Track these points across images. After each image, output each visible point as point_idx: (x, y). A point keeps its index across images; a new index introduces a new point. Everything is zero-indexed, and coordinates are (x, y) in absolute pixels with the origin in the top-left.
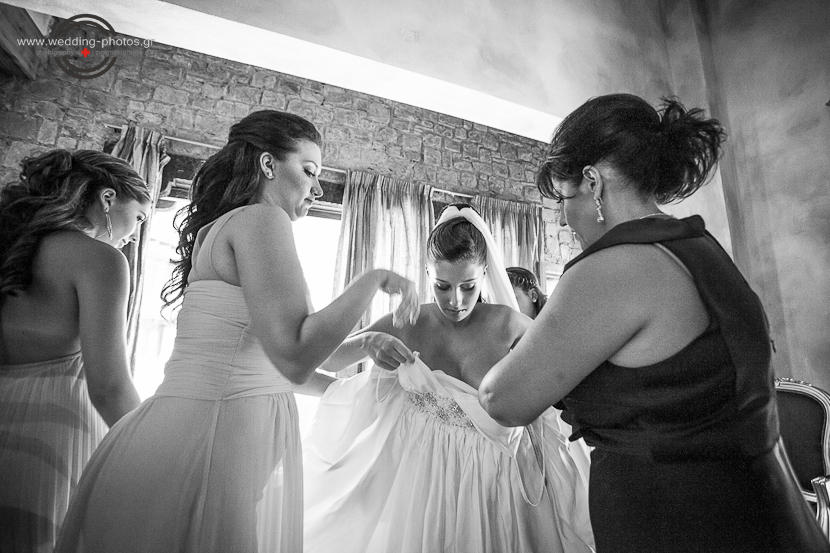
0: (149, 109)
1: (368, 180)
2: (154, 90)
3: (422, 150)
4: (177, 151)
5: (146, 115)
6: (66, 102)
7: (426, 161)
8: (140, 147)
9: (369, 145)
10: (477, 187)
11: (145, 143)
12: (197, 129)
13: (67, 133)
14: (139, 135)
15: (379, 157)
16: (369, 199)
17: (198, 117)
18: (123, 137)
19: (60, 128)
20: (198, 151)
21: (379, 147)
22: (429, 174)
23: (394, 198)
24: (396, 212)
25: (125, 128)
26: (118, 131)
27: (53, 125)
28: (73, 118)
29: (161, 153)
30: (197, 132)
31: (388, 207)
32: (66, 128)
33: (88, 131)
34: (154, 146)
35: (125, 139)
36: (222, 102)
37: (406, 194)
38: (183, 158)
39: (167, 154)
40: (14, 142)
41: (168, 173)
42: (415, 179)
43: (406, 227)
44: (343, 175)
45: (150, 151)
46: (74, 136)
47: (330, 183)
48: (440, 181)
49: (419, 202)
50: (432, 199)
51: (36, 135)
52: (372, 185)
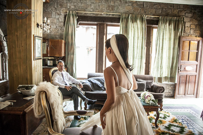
0: (72, 4)
1: (127, 15)
4: (79, 15)
5: (71, 6)
6: (56, 7)
7: (145, 7)
8: (71, 16)
10: (162, 13)
11: (72, 14)
12: (83, 8)
13: (57, 14)
14: (71, 12)
15: (130, 8)
16: (127, 22)
17: (83, 4)
18: (68, 13)
19: (56, 13)
22: (145, 10)
23: (134, 20)
24: (135, 24)
25: (68, 11)
26: (66, 12)
27: (54, 13)
28: (58, 10)
29: (76, 16)
31: (133, 23)
33: (61, 13)
34: (74, 15)
35: (68, 14)
37: (138, 19)
38: (81, 16)
39: (77, 16)
40: (48, 18)
41: (78, 21)
42: (141, 13)
43: (138, 28)
44: (120, 15)
45: (74, 16)
46: (58, 14)
47: (116, 18)
48: (149, 13)
49: (142, 20)
50: (146, 19)
51: (52, 16)
52: (128, 17)
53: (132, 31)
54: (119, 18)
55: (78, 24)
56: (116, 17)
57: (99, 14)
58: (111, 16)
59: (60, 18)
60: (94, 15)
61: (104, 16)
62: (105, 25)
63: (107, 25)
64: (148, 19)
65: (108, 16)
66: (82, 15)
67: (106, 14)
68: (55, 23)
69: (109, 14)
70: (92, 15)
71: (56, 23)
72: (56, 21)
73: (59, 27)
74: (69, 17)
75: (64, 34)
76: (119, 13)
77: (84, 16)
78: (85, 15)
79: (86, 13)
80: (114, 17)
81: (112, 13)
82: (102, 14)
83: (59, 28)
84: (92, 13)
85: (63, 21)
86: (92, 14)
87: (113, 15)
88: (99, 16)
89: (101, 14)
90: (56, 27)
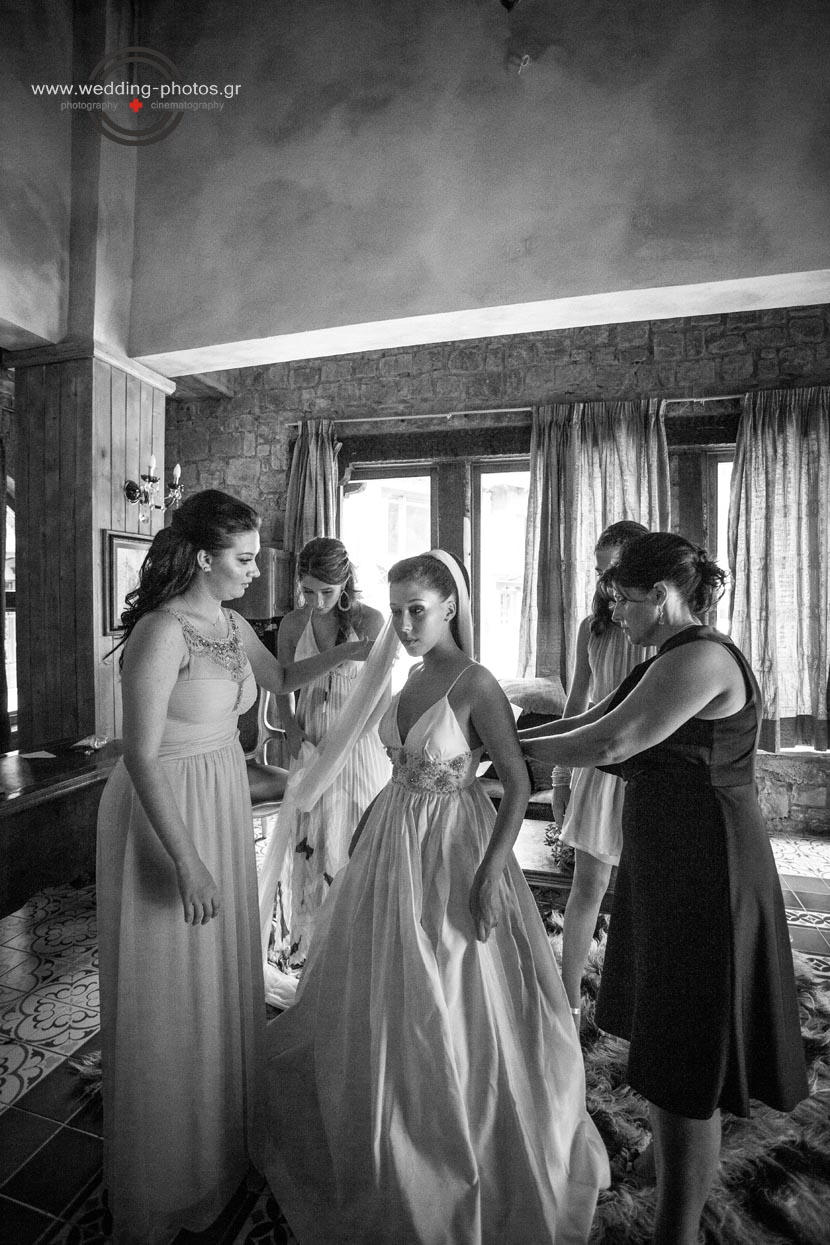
0: (319, 392)
1: (563, 410)
2: (320, 370)
3: (651, 340)
4: (349, 432)
5: (318, 401)
6: (257, 410)
7: (657, 357)
8: (313, 441)
9: (566, 359)
10: (755, 374)
11: (317, 434)
12: (364, 401)
13: (262, 441)
14: (311, 429)
15: (580, 373)
16: (565, 441)
17: (364, 387)
18: (300, 433)
19: (256, 438)
20: (367, 427)
21: (580, 357)
22: (662, 375)
23: (600, 432)
24: (606, 447)
25: (300, 423)
26: (296, 427)
27: (251, 437)
28: (264, 424)
29: (333, 441)
30: (365, 405)
31: (595, 443)
32: (261, 436)
33: (276, 433)
34: (325, 435)
35: (302, 435)
36: (383, 360)
37: (619, 420)
38: (354, 439)
39: (339, 440)
40: (231, 461)
41: (343, 460)
42: (639, 390)
43: (621, 469)
44: (529, 415)
45: (323, 442)
46: (267, 442)
47: (515, 428)
48: (682, 384)
49: (642, 426)
50: (662, 419)
51: (242, 448)
52: (569, 419)
53: (591, 486)
54: (527, 430)
55: (347, 476)
56: (511, 424)
57: (435, 421)
58: (489, 424)
59: (273, 457)
60: (414, 429)
61: (458, 424)
62: (468, 467)
63: (479, 469)
64: (680, 418)
65: (474, 424)
66: (363, 430)
67: (466, 416)
68: (256, 478)
69: (482, 415)
70: (402, 429)
71: (259, 479)
72: (258, 466)
73: (269, 493)
74: (304, 452)
75: (286, 521)
76: (526, 406)
77: (370, 436)
78: (375, 432)
79: (376, 422)
80: (501, 429)
81: (495, 408)
82: (445, 417)
83: (272, 496)
84: (403, 421)
85: (285, 468)
86: (406, 423)
87: (498, 417)
88: (432, 428)
89: (443, 421)
90: (261, 493)
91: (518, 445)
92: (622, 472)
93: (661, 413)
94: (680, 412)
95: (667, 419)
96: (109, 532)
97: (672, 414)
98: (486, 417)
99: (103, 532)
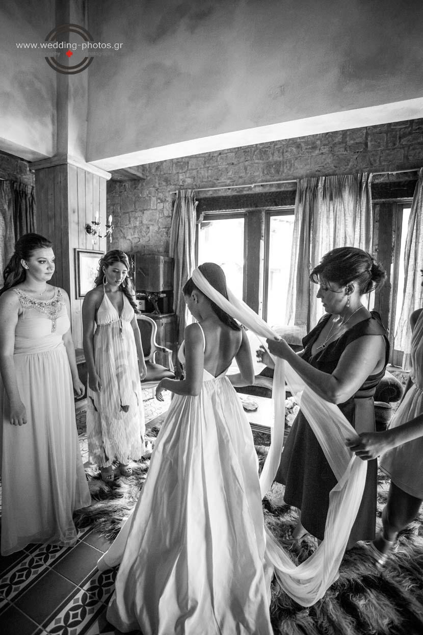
0: (187, 175)
1: (313, 181)
2: (188, 163)
3: (367, 139)
4: (202, 196)
5: (187, 179)
6: (157, 185)
7: (369, 149)
8: (183, 201)
9: (317, 152)
11: (185, 197)
12: (210, 179)
13: (159, 201)
14: (183, 195)
15: (325, 159)
16: (314, 198)
17: (210, 171)
18: (177, 197)
19: (157, 200)
20: (211, 193)
21: (325, 150)
22: (372, 159)
23: (334, 193)
24: (337, 201)
25: (177, 192)
26: (176, 194)
27: (154, 199)
28: (160, 192)
29: (193, 200)
30: (210, 181)
31: (331, 199)
32: (159, 198)
33: (166, 197)
34: (190, 198)
36: (220, 156)
37: (345, 186)
38: (205, 199)
39: (197, 200)
40: (145, 212)
41: (199, 210)
42: (357, 168)
43: (344, 213)
44: (296, 183)
45: (188, 201)
46: (162, 201)
47: (287, 191)
48: (383, 164)
49: (358, 189)
50: (370, 185)
51: (150, 205)
52: (317, 186)
53: (328, 223)
54: (294, 192)
56: (286, 189)
57: (246, 189)
58: (274, 190)
59: (165, 209)
60: (235, 193)
61: (258, 190)
62: (263, 213)
63: (269, 214)
64: (381, 184)
65: (266, 190)
66: (209, 195)
67: (262, 185)
68: (157, 221)
69: (270, 185)
70: (229, 193)
71: (158, 221)
72: (158, 215)
73: (163, 228)
74: (179, 206)
75: (171, 242)
76: (294, 179)
77: (212, 197)
78: (215, 195)
79: (215, 190)
80: (280, 192)
81: (277, 181)
82: (251, 187)
83: (164, 229)
84: (229, 189)
85: (171, 215)
86: (230, 190)
87: (279, 186)
88: (245, 193)
89: (250, 188)
90: (159, 228)
91: (289, 200)
92: (345, 215)
93: (369, 181)
94: (381, 180)
95: (373, 185)
96: (77, 250)
97: (377, 181)
98: (273, 186)
99: (75, 249)
